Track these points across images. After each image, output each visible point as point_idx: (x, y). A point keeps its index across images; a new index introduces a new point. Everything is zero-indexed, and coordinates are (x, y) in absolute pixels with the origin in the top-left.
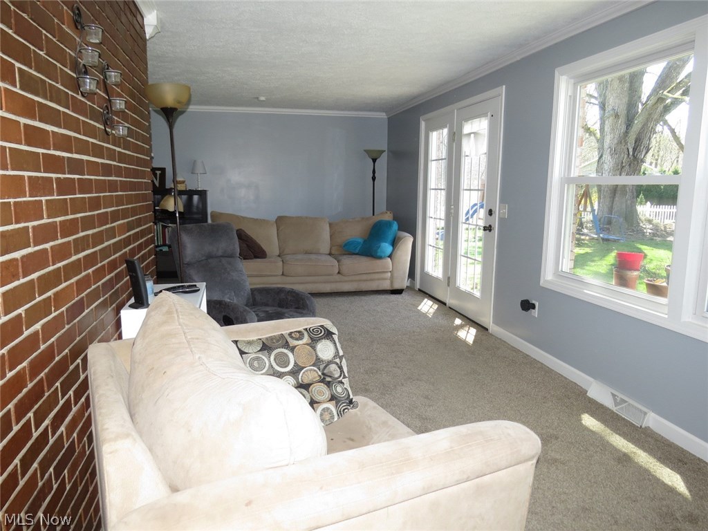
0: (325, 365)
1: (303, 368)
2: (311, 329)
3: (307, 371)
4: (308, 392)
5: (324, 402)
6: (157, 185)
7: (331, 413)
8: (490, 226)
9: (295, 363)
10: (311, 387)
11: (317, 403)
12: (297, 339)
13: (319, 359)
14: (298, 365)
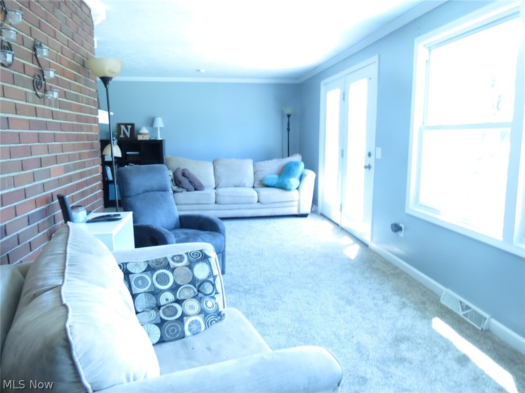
0: (199, 283)
1: (180, 286)
2: (191, 254)
3: (184, 288)
4: (181, 306)
5: (194, 315)
6: (128, 136)
7: (199, 324)
8: (369, 165)
9: (174, 281)
10: (185, 302)
11: (187, 316)
12: (178, 262)
13: (195, 278)
14: (176, 283)
